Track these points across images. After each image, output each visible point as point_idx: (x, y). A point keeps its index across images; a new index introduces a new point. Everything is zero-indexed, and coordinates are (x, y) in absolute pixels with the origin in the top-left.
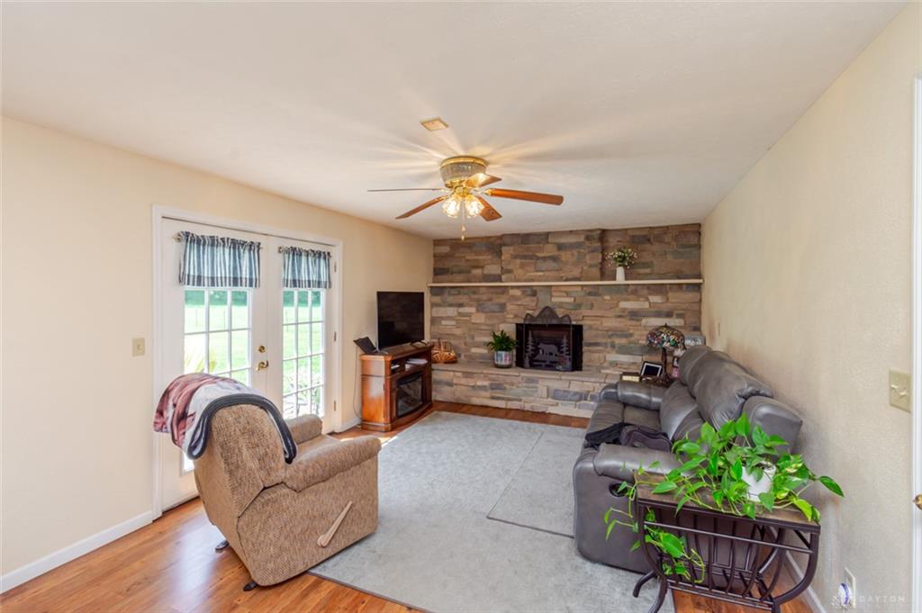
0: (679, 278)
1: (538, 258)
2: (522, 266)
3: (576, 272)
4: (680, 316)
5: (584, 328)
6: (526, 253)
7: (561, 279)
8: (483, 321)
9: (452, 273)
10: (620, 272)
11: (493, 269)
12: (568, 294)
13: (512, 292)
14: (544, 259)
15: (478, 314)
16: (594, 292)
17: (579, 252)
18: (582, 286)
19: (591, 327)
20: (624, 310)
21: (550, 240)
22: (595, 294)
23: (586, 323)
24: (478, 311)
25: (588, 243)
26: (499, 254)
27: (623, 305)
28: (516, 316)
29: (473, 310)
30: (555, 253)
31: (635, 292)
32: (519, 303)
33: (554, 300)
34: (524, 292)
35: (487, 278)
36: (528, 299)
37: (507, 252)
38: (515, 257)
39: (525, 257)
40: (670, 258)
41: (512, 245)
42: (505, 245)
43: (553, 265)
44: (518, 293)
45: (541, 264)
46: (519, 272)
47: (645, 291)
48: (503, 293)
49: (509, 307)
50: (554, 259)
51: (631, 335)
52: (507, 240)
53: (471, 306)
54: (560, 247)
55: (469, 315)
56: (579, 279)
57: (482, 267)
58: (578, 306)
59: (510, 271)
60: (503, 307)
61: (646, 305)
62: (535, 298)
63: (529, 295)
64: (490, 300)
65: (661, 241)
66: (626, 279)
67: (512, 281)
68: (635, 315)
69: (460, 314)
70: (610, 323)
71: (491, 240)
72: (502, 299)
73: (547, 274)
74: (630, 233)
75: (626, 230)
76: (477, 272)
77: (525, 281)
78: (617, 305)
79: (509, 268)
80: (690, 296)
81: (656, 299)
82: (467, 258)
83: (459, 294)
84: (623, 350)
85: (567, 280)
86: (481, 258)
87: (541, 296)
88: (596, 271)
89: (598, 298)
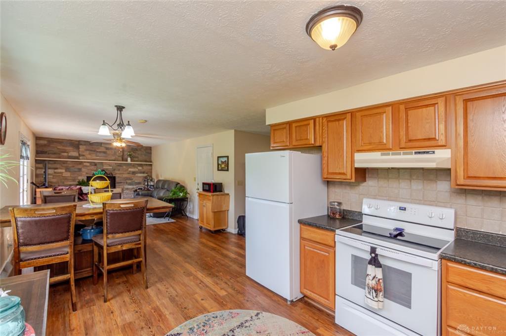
0: (146, 162)
1: (97, 152)
2: (90, 154)
3: (113, 158)
4: (147, 173)
5: (116, 177)
6: (91, 149)
7: (107, 160)
8: (69, 176)
9: (49, 154)
10: (129, 159)
11: (75, 154)
12: (110, 166)
13: (85, 164)
14: (100, 152)
15: (67, 173)
16: (120, 165)
17: (114, 151)
18: (116, 163)
19: (119, 177)
20: (130, 171)
21: (102, 145)
22: (121, 166)
23: (117, 176)
24: (66, 171)
26: (79, 148)
27: (130, 170)
28: (87, 173)
29: (64, 171)
30: (104, 150)
31: (134, 166)
32: (88, 168)
33: (104, 167)
34: (91, 164)
35: (70, 157)
36: (93, 167)
37: (82, 148)
38: (87, 150)
39: (91, 151)
40: (143, 156)
41: (85, 145)
42: (81, 145)
43: (104, 155)
44: (88, 164)
45: (98, 154)
46: (89, 156)
47: (137, 166)
48: (80, 164)
49: (83, 170)
50: (104, 152)
51: (132, 179)
52: (82, 143)
53: (62, 169)
54: (107, 148)
55: (62, 173)
56: (114, 161)
57: (67, 152)
58: (114, 170)
59: (84, 156)
60: (80, 170)
61: (137, 170)
62: (96, 167)
64: (73, 167)
65: (140, 150)
66: (131, 161)
67: (84, 159)
68: (134, 173)
69: (55, 173)
70: (126, 176)
71: (73, 142)
72: (80, 167)
73: (101, 158)
76: (65, 154)
77: (92, 160)
78: (128, 170)
79: (84, 154)
80: (149, 167)
81: (140, 168)
82: (58, 147)
83: (55, 163)
84: (130, 184)
85: (110, 161)
86: (67, 148)
87: (98, 166)
88: (121, 158)
89: (122, 167)
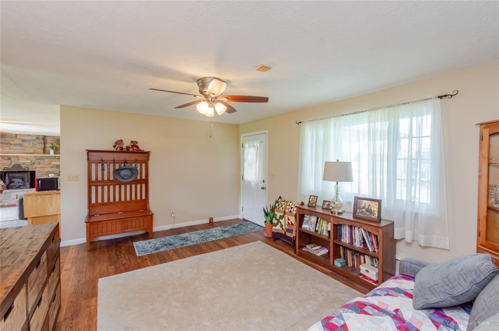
1: (11, 144)
3: (32, 151)
5: (36, 172)
6: (4, 142)
7: (24, 153)
10: (52, 152)
12: (27, 159)
14: (15, 145)
16: (41, 158)
17: (33, 144)
18: (35, 156)
19: (39, 172)
20: (54, 165)
21: (17, 137)
23: (37, 170)
25: (37, 140)
27: (53, 163)
30: (21, 142)
33: (20, 161)
34: (3, 158)
36: (6, 161)
43: (21, 147)
45: (12, 147)
50: (20, 145)
54: (23, 141)
56: (33, 153)
58: (33, 164)
62: (10, 161)
63: (6, 159)
66: (55, 154)
68: (58, 167)
73: (16, 151)
74: (56, 138)
75: (55, 137)
77: (4, 153)
78: (51, 163)
85: (27, 154)
87: (13, 160)
88: (42, 151)
89: (43, 161)
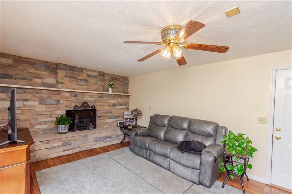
0: (124, 93)
1: (78, 79)
2: (70, 81)
3: (95, 88)
4: (125, 105)
5: (97, 111)
7: (88, 90)
8: (44, 110)
9: (15, 79)
10: (110, 89)
11: (52, 81)
12: (92, 97)
13: (64, 94)
14: (81, 80)
15: (41, 106)
16: (101, 96)
17: (96, 80)
18: (97, 94)
19: (99, 110)
20: (110, 103)
21: (84, 72)
22: (102, 97)
24: (40, 103)
25: (99, 77)
26: (56, 74)
27: (111, 101)
28: (66, 106)
29: (36, 103)
30: (86, 78)
31: (114, 97)
32: (69, 100)
33: (86, 99)
34: (71, 95)
35: (44, 85)
36: (73, 98)
37: (61, 73)
38: (66, 76)
39: (72, 77)
40: (122, 86)
41: (64, 70)
42: (59, 69)
43: (86, 83)
44: (68, 94)
45: (79, 82)
46: (69, 84)
47: (117, 97)
48: (58, 94)
49: (62, 102)
50: (86, 81)
51: (112, 112)
52: (61, 66)
53: (35, 101)
54: (89, 76)
55: (34, 106)
56: (96, 91)
57: (41, 78)
58: (95, 102)
59: (62, 83)
60: (58, 102)
61: (117, 102)
62: (76, 98)
63: (73, 96)
64: (50, 97)
65: (120, 81)
66: (112, 92)
67: (64, 88)
68: (114, 105)
69: (25, 106)
70: (106, 108)
71: (48, 64)
72: (58, 97)
73: (82, 87)
74: (111, 76)
75: (110, 74)
76: (39, 81)
77: (72, 89)
78: (108, 102)
79: (62, 81)
80: (127, 99)
81: (119, 100)
82: (30, 70)
83: (25, 92)
84: (110, 118)
85: (91, 90)
86: (40, 72)
87: (79, 96)
88: (102, 88)
89: (102, 99)
